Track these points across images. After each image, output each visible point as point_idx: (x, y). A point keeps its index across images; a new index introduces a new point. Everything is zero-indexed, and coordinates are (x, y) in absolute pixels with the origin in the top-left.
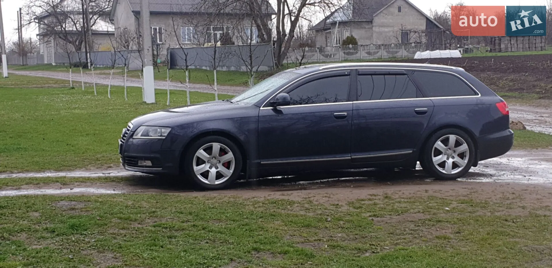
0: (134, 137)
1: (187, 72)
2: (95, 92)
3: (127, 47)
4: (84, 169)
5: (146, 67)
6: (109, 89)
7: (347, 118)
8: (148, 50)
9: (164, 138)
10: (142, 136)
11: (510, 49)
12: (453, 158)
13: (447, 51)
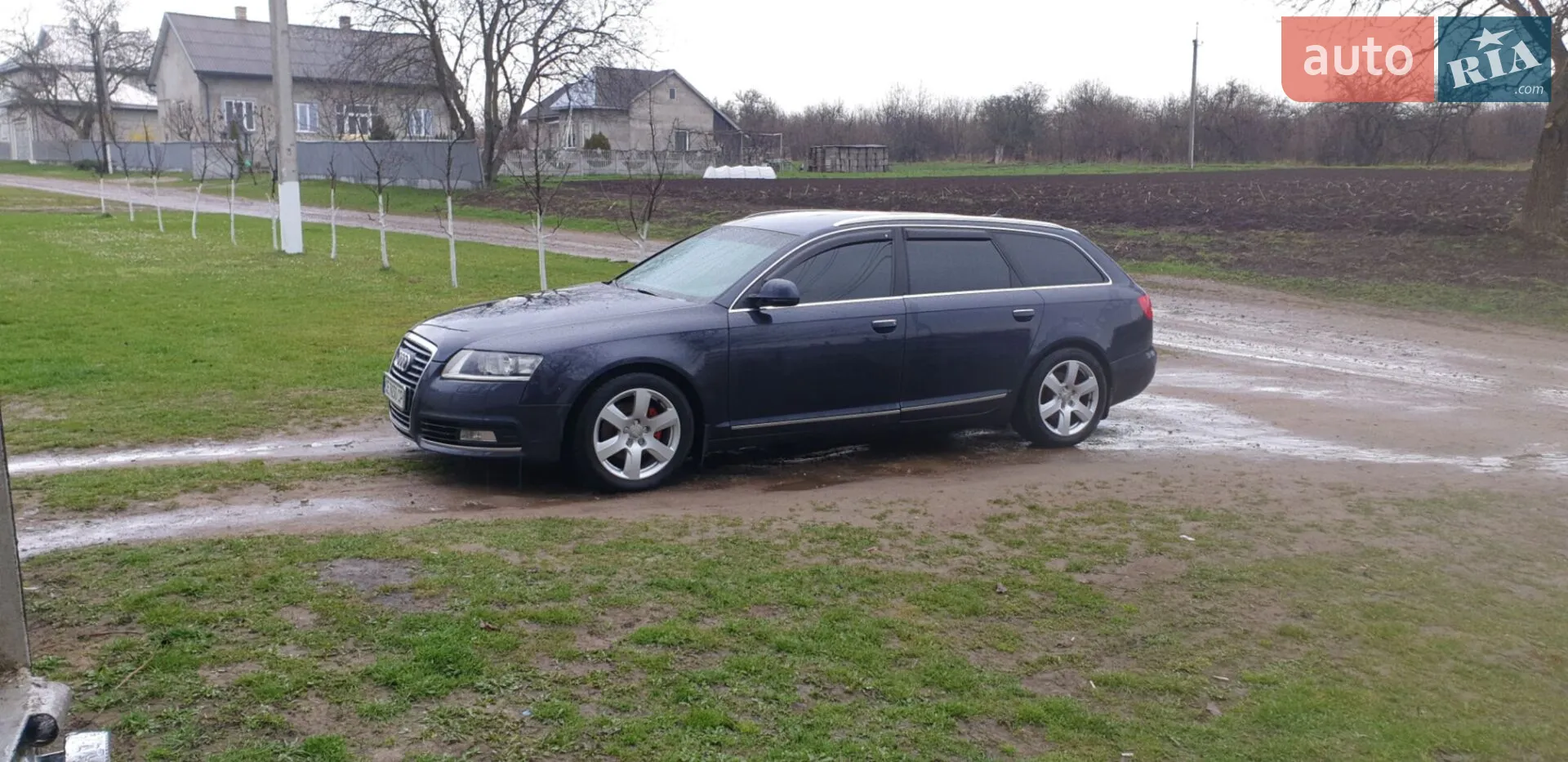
0: (444, 375)
1: (380, 198)
2: (161, 226)
3: (186, 136)
4: (282, 432)
5: (285, 184)
6: (194, 221)
7: (897, 329)
8: (289, 150)
9: (527, 379)
10: (462, 372)
11: (838, 167)
12: (1071, 403)
13: (755, 168)
